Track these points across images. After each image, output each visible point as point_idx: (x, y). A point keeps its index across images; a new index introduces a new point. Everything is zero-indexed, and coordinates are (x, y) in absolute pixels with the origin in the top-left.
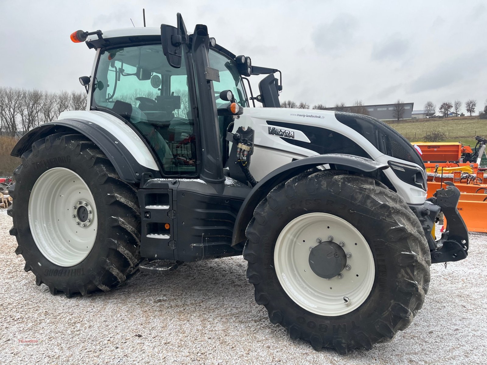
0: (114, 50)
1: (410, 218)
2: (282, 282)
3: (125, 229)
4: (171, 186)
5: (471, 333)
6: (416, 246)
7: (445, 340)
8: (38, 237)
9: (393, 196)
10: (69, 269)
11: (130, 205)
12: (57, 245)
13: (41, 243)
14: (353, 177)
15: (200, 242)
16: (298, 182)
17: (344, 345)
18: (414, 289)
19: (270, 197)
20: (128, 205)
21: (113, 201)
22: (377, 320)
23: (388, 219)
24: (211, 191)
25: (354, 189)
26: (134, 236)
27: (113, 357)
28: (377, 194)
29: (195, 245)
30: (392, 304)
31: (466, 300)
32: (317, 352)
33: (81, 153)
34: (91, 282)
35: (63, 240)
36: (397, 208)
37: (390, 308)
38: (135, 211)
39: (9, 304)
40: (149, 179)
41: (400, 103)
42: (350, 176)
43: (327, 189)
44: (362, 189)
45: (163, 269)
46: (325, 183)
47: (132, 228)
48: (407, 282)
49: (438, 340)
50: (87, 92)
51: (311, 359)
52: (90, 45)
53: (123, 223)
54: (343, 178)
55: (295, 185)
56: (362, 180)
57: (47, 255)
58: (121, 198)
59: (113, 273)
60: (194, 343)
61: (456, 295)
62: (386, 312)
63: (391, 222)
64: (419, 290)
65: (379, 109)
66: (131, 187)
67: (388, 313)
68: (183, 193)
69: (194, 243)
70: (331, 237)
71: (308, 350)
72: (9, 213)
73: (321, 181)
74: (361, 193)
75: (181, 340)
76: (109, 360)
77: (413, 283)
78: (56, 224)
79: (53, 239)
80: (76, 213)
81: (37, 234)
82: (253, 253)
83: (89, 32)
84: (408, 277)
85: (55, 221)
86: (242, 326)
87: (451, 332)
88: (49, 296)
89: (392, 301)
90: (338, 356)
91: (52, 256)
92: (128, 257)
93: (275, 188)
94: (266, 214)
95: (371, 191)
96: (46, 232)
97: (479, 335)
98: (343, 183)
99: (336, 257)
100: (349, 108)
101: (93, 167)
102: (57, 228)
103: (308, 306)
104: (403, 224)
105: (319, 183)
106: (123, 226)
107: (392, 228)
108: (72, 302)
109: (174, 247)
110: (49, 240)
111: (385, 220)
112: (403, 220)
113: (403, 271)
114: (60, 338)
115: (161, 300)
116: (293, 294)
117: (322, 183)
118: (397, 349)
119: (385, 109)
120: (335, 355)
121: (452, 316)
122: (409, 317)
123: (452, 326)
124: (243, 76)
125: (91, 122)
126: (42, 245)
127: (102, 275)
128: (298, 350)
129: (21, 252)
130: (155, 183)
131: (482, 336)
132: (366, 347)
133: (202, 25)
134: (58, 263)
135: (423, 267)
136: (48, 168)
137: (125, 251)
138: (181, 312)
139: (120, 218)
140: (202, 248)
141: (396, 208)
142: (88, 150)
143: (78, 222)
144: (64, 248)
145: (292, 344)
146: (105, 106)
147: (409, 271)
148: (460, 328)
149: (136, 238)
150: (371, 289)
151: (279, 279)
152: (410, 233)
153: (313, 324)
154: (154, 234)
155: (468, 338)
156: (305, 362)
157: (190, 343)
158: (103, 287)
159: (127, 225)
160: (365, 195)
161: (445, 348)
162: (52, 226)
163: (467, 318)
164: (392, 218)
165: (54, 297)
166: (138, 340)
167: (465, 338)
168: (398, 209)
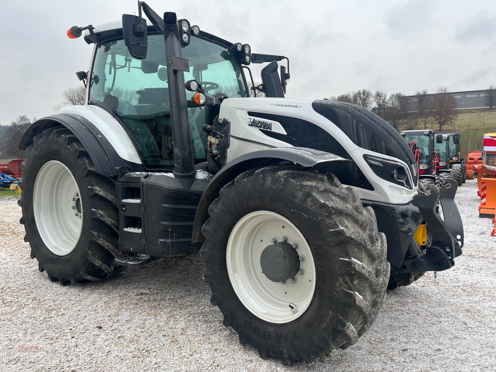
0: (108, 44)
1: (357, 220)
2: (233, 282)
3: (104, 222)
4: (142, 180)
5: (454, 355)
6: (359, 252)
7: (417, 361)
8: (41, 227)
9: (342, 195)
10: (63, 258)
11: (109, 198)
12: (58, 235)
13: (44, 232)
14: (299, 173)
15: (167, 238)
16: (247, 177)
17: (286, 356)
18: (352, 299)
19: (222, 193)
20: (107, 198)
21: (92, 194)
22: (316, 332)
23: (327, 221)
24: (177, 185)
25: (296, 186)
26: (115, 229)
27: (64, 346)
28: (320, 191)
29: (162, 240)
30: (330, 315)
31: (473, 317)
32: (263, 360)
33: (68, 147)
34: (77, 272)
35: (66, 230)
36: (339, 208)
37: (328, 320)
38: (115, 204)
39: (9, 288)
40: (127, 173)
41: (493, 88)
42: (295, 172)
43: (271, 186)
44: (302, 186)
45: (133, 263)
46: (270, 179)
47: (111, 221)
48: (345, 292)
49: (408, 360)
50: (86, 86)
51: (252, 366)
52: (88, 40)
53: (102, 215)
54: (287, 174)
55: (244, 181)
56: (310, 176)
57: (48, 244)
58: (100, 191)
59: (96, 264)
60: (146, 339)
61: (464, 309)
62: (324, 323)
63: (331, 223)
64: (357, 302)
65: (467, 96)
66: (112, 180)
67: (326, 325)
68: (152, 187)
69: (161, 239)
70: (285, 237)
71: (254, 356)
72: (20, 203)
73: (267, 177)
74: (301, 190)
75: (136, 335)
76: (59, 348)
77: (351, 293)
78: (60, 215)
79: (56, 229)
80: (75, 205)
81: (41, 224)
82: (207, 251)
83: (83, 27)
84: (347, 286)
85: (60, 212)
86: (204, 326)
87: (430, 351)
88: (48, 282)
89: (330, 312)
90: (282, 366)
91: (51, 245)
92: (109, 249)
93: (228, 184)
94: (219, 211)
95: (313, 188)
96: (49, 221)
97: (463, 359)
98: (286, 180)
99: (285, 259)
100: (432, 96)
101: (76, 160)
102: (61, 218)
103: (257, 310)
104: (346, 227)
105: (264, 178)
106: (101, 218)
107: (331, 230)
108: (65, 289)
109: (145, 241)
110: (52, 229)
111: (324, 221)
112: (346, 222)
113: (341, 279)
114: (31, 323)
115: (143, 293)
116: (244, 297)
117: (267, 179)
118: (354, 365)
119: (476, 96)
120: (280, 364)
121: (443, 333)
122: (347, 331)
123: (436, 345)
124: (243, 65)
125: (80, 116)
126: (45, 234)
127: (87, 265)
128: (245, 356)
129: (28, 240)
130: (131, 176)
131: (466, 360)
132: (306, 359)
133: (171, 12)
134: (56, 252)
135: (365, 276)
136: (45, 161)
137: (105, 243)
138: (155, 307)
139: (100, 211)
140: (169, 243)
141: (337, 208)
142: (74, 143)
143: (76, 214)
144: (65, 238)
145: (243, 349)
146: (98, 100)
147: (348, 280)
148: (444, 349)
149: (117, 231)
150: (312, 297)
151: (231, 280)
152: (348, 236)
153: (258, 330)
154: (131, 227)
155: (446, 361)
156: (243, 370)
157: (142, 339)
158: (89, 277)
159: (105, 218)
160: (306, 193)
161: (412, 370)
162: (56, 216)
163: (460, 337)
164: (332, 219)
165: (52, 283)
166: (97, 332)
167: (443, 361)
168: (340, 210)
